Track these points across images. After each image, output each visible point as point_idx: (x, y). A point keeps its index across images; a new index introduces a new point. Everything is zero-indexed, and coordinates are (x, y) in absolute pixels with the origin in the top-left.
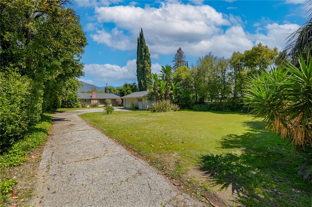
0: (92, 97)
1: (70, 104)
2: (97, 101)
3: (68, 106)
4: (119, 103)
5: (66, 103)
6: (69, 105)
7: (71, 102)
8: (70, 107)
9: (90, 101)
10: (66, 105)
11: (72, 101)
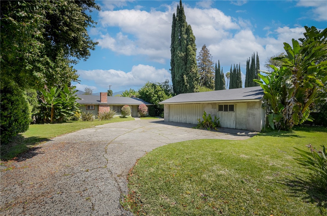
0: (100, 101)
1: (60, 115)
2: (109, 107)
3: (54, 118)
4: (144, 112)
5: (49, 113)
6: (57, 116)
7: (62, 110)
8: (59, 121)
9: (96, 108)
10: (50, 116)
11: (63, 108)
